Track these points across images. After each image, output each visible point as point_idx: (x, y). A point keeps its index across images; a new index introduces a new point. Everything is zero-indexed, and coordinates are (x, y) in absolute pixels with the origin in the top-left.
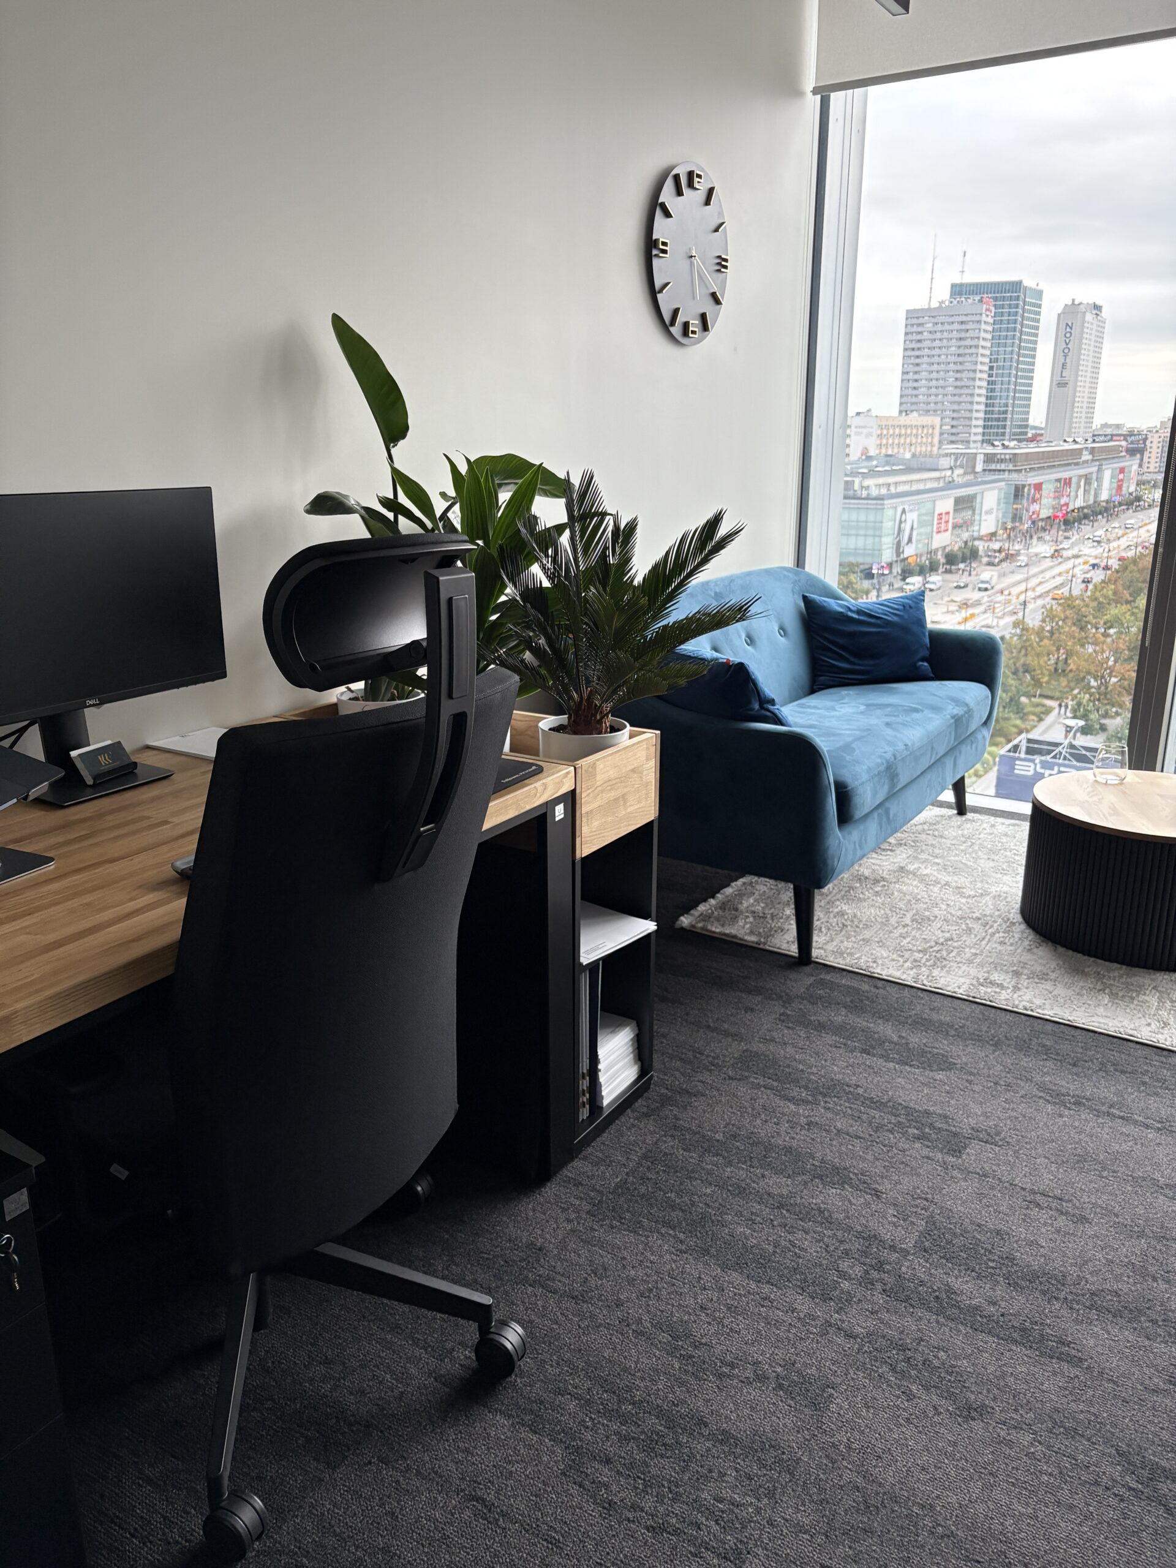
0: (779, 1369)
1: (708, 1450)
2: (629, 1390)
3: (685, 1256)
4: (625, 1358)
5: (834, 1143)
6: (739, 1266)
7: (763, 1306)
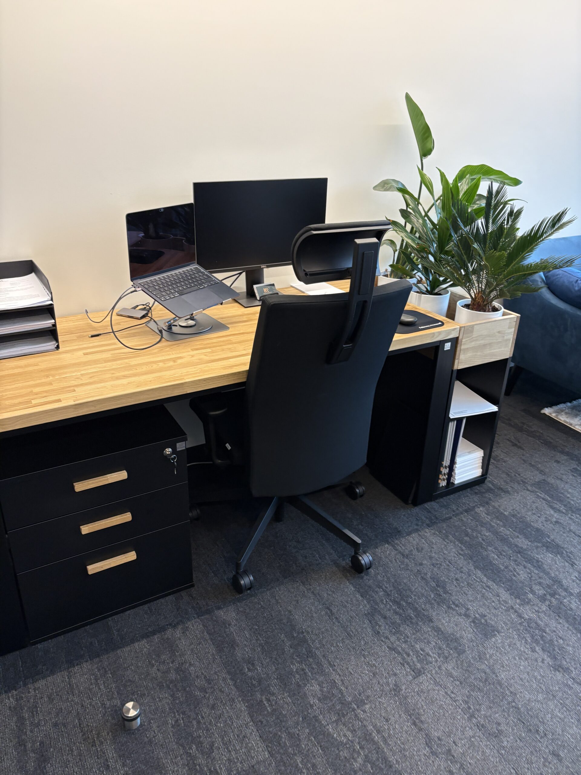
0: (477, 616)
1: (428, 631)
2: (408, 597)
3: (461, 556)
4: (412, 585)
5: (565, 535)
6: (483, 569)
7: (485, 589)
